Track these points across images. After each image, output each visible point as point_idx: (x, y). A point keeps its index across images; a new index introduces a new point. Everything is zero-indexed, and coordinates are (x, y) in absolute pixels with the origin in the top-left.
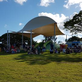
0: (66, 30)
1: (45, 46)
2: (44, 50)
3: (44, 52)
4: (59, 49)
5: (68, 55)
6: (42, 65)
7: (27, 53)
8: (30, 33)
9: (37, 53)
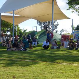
0: (72, 12)
1: (37, 38)
4: (59, 42)
5: (72, 51)
7: (6, 49)
9: (22, 49)
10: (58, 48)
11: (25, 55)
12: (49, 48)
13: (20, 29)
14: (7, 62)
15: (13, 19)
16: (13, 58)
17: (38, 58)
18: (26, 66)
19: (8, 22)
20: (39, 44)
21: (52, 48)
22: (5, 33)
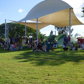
1: (57, 41)
2: (55, 46)
3: (55, 49)
4: (76, 44)
6: (53, 67)
7: (32, 51)
8: (36, 22)
9: (46, 50)
10: (76, 49)
11: (50, 56)
12: (69, 50)
13: (41, 33)
14: (37, 61)
15: (37, 26)
16: (41, 58)
17: (63, 58)
18: (56, 65)
19: (31, 28)
20: (59, 46)
21: (71, 50)
22: (29, 37)
